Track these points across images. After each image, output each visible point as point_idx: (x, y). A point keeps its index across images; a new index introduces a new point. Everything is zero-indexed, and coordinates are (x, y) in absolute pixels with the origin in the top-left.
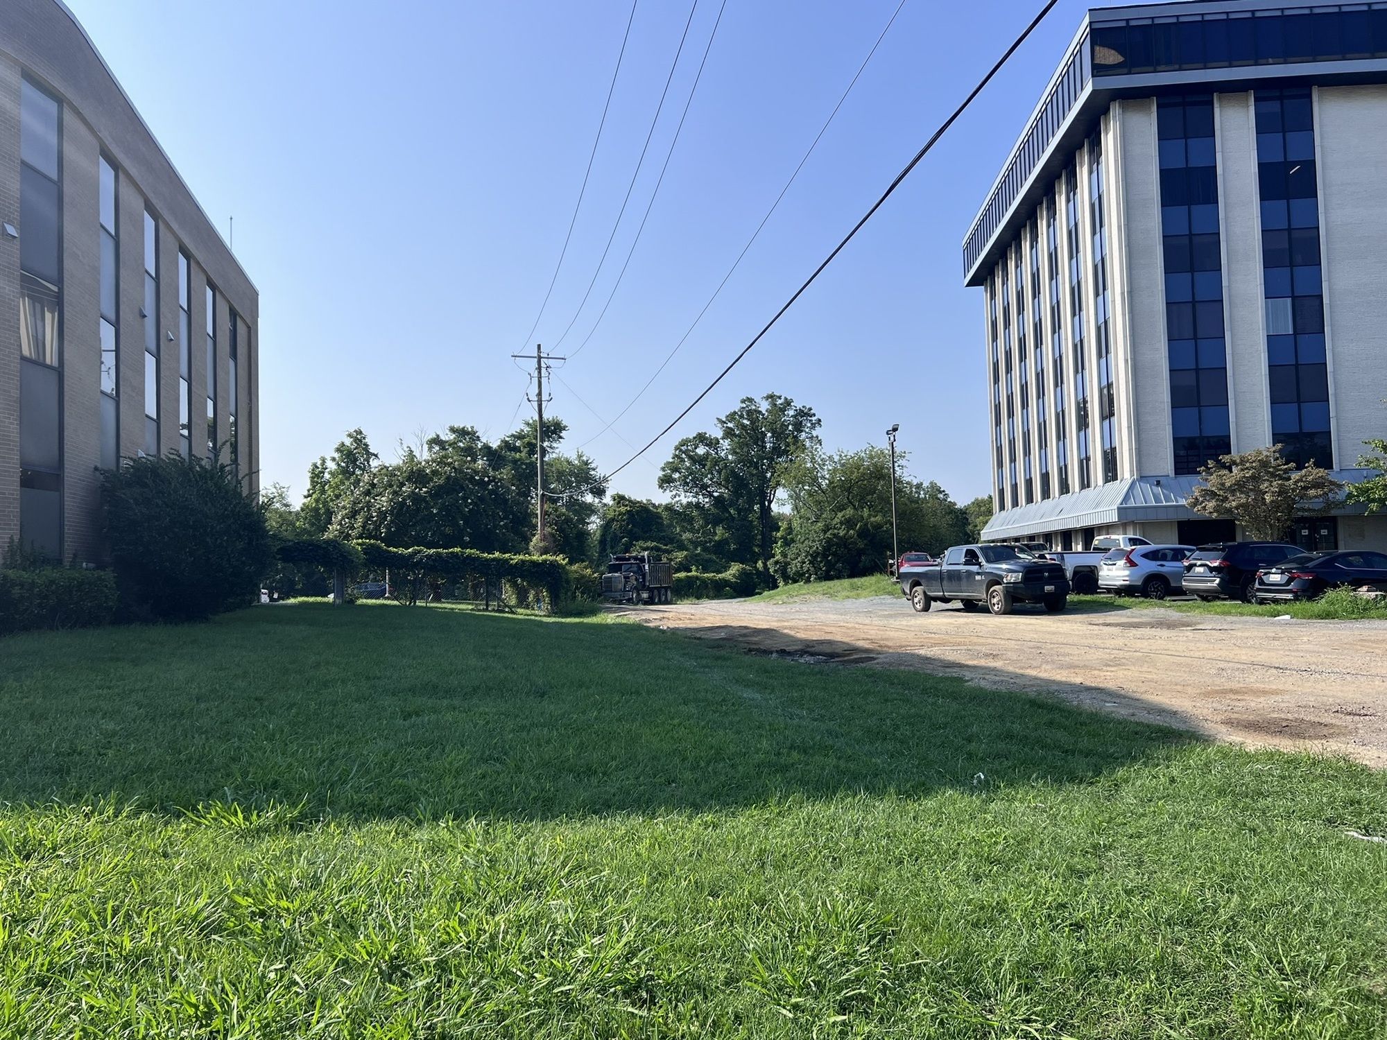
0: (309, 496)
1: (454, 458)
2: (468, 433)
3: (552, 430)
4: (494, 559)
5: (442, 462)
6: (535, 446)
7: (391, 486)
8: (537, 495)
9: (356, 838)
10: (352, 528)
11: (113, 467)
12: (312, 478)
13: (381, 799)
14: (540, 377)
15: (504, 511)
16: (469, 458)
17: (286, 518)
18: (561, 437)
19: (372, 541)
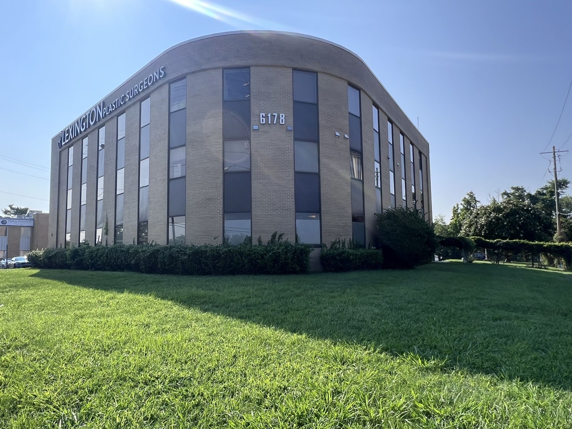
0: (453, 219)
1: (514, 201)
2: (520, 189)
3: (562, 184)
4: (536, 244)
5: (508, 203)
6: (553, 192)
7: (486, 214)
8: (556, 214)
9: (471, 381)
10: (470, 232)
11: (381, 213)
12: (454, 212)
13: (483, 363)
14: (555, 161)
15: (539, 222)
16: (521, 200)
17: (444, 228)
18: (567, 187)
19: (478, 237)
